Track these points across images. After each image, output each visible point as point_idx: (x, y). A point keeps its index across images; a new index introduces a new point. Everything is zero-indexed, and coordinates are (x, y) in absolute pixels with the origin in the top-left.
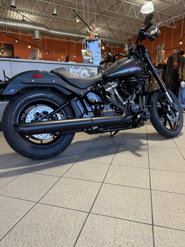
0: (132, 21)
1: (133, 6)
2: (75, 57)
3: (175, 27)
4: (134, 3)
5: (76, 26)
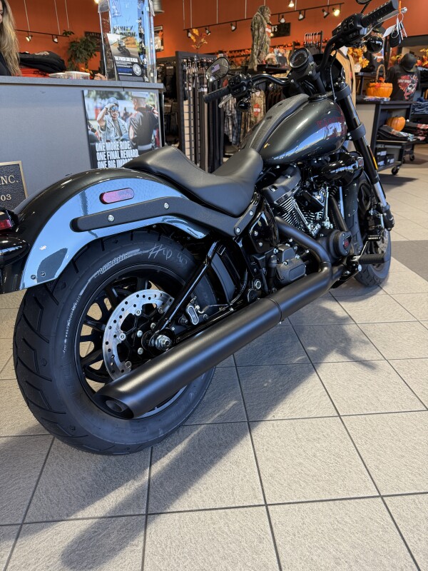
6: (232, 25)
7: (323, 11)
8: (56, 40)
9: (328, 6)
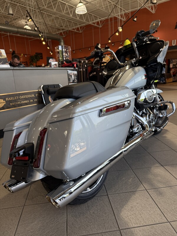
0: (64, 18)
1: (67, 6)
2: (11, 50)
3: (101, 26)
4: (68, 3)
5: (7, 17)
6: (89, 48)
7: (120, 42)
8: (26, 56)
9: (122, 41)
